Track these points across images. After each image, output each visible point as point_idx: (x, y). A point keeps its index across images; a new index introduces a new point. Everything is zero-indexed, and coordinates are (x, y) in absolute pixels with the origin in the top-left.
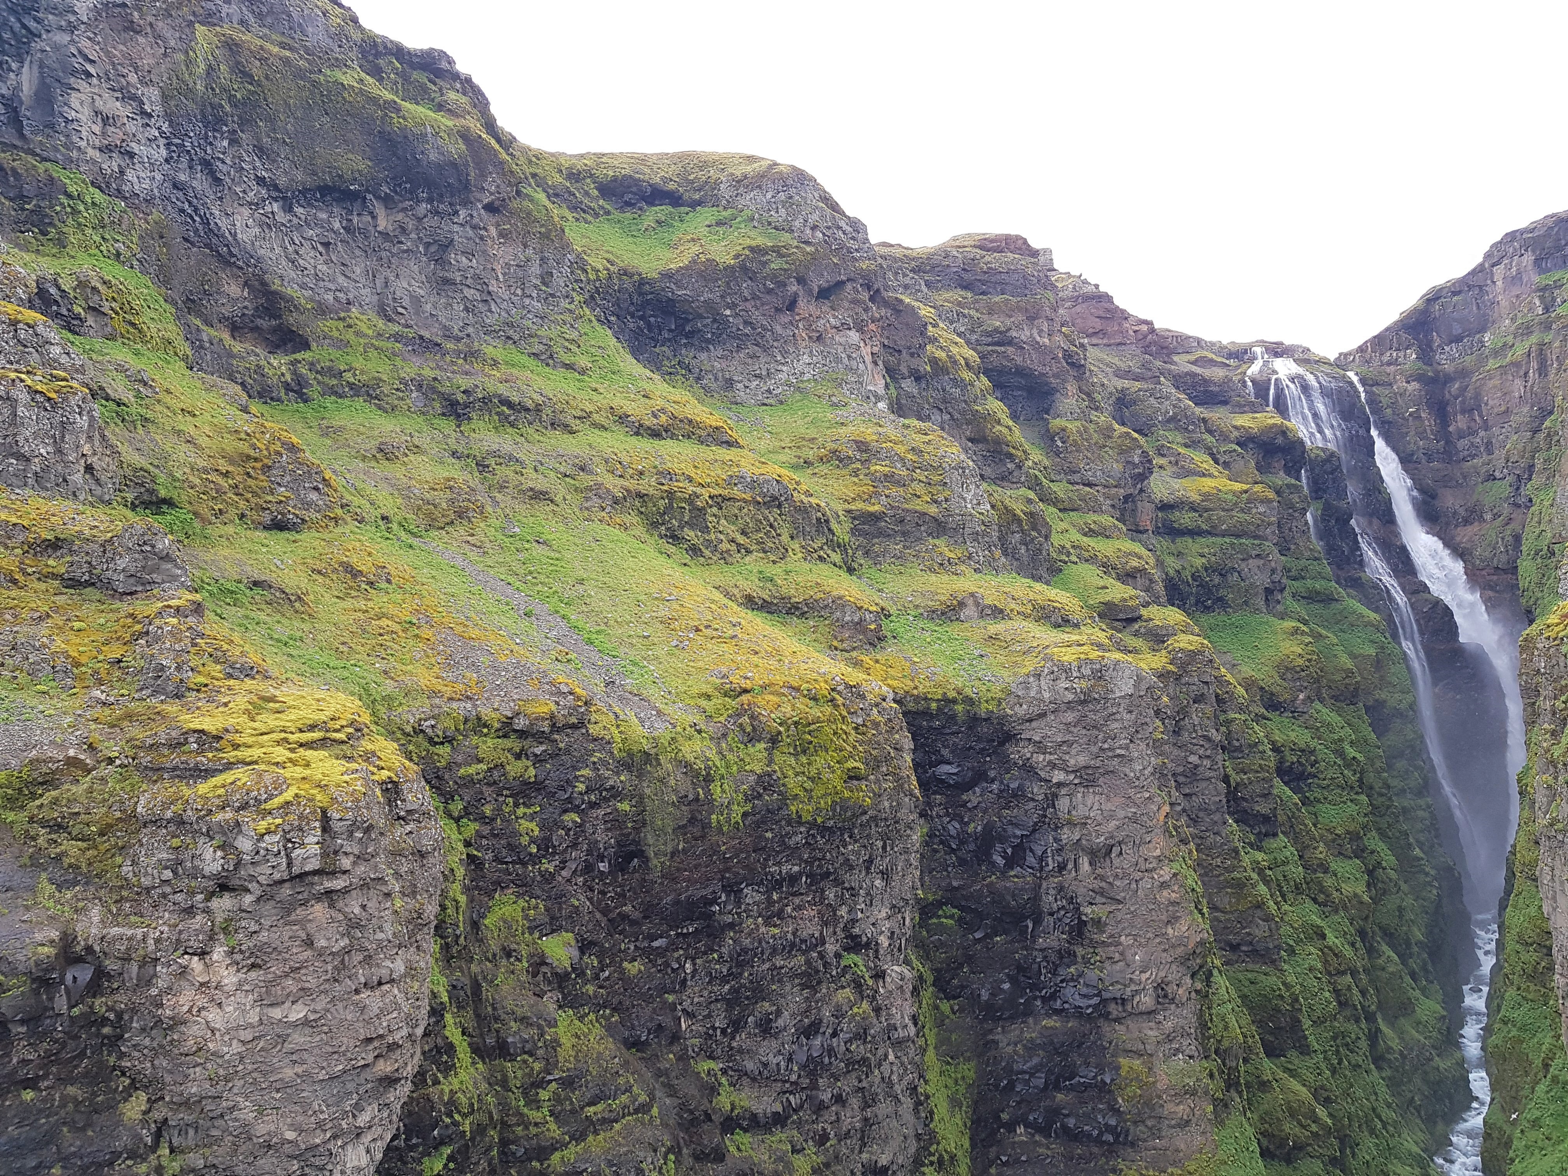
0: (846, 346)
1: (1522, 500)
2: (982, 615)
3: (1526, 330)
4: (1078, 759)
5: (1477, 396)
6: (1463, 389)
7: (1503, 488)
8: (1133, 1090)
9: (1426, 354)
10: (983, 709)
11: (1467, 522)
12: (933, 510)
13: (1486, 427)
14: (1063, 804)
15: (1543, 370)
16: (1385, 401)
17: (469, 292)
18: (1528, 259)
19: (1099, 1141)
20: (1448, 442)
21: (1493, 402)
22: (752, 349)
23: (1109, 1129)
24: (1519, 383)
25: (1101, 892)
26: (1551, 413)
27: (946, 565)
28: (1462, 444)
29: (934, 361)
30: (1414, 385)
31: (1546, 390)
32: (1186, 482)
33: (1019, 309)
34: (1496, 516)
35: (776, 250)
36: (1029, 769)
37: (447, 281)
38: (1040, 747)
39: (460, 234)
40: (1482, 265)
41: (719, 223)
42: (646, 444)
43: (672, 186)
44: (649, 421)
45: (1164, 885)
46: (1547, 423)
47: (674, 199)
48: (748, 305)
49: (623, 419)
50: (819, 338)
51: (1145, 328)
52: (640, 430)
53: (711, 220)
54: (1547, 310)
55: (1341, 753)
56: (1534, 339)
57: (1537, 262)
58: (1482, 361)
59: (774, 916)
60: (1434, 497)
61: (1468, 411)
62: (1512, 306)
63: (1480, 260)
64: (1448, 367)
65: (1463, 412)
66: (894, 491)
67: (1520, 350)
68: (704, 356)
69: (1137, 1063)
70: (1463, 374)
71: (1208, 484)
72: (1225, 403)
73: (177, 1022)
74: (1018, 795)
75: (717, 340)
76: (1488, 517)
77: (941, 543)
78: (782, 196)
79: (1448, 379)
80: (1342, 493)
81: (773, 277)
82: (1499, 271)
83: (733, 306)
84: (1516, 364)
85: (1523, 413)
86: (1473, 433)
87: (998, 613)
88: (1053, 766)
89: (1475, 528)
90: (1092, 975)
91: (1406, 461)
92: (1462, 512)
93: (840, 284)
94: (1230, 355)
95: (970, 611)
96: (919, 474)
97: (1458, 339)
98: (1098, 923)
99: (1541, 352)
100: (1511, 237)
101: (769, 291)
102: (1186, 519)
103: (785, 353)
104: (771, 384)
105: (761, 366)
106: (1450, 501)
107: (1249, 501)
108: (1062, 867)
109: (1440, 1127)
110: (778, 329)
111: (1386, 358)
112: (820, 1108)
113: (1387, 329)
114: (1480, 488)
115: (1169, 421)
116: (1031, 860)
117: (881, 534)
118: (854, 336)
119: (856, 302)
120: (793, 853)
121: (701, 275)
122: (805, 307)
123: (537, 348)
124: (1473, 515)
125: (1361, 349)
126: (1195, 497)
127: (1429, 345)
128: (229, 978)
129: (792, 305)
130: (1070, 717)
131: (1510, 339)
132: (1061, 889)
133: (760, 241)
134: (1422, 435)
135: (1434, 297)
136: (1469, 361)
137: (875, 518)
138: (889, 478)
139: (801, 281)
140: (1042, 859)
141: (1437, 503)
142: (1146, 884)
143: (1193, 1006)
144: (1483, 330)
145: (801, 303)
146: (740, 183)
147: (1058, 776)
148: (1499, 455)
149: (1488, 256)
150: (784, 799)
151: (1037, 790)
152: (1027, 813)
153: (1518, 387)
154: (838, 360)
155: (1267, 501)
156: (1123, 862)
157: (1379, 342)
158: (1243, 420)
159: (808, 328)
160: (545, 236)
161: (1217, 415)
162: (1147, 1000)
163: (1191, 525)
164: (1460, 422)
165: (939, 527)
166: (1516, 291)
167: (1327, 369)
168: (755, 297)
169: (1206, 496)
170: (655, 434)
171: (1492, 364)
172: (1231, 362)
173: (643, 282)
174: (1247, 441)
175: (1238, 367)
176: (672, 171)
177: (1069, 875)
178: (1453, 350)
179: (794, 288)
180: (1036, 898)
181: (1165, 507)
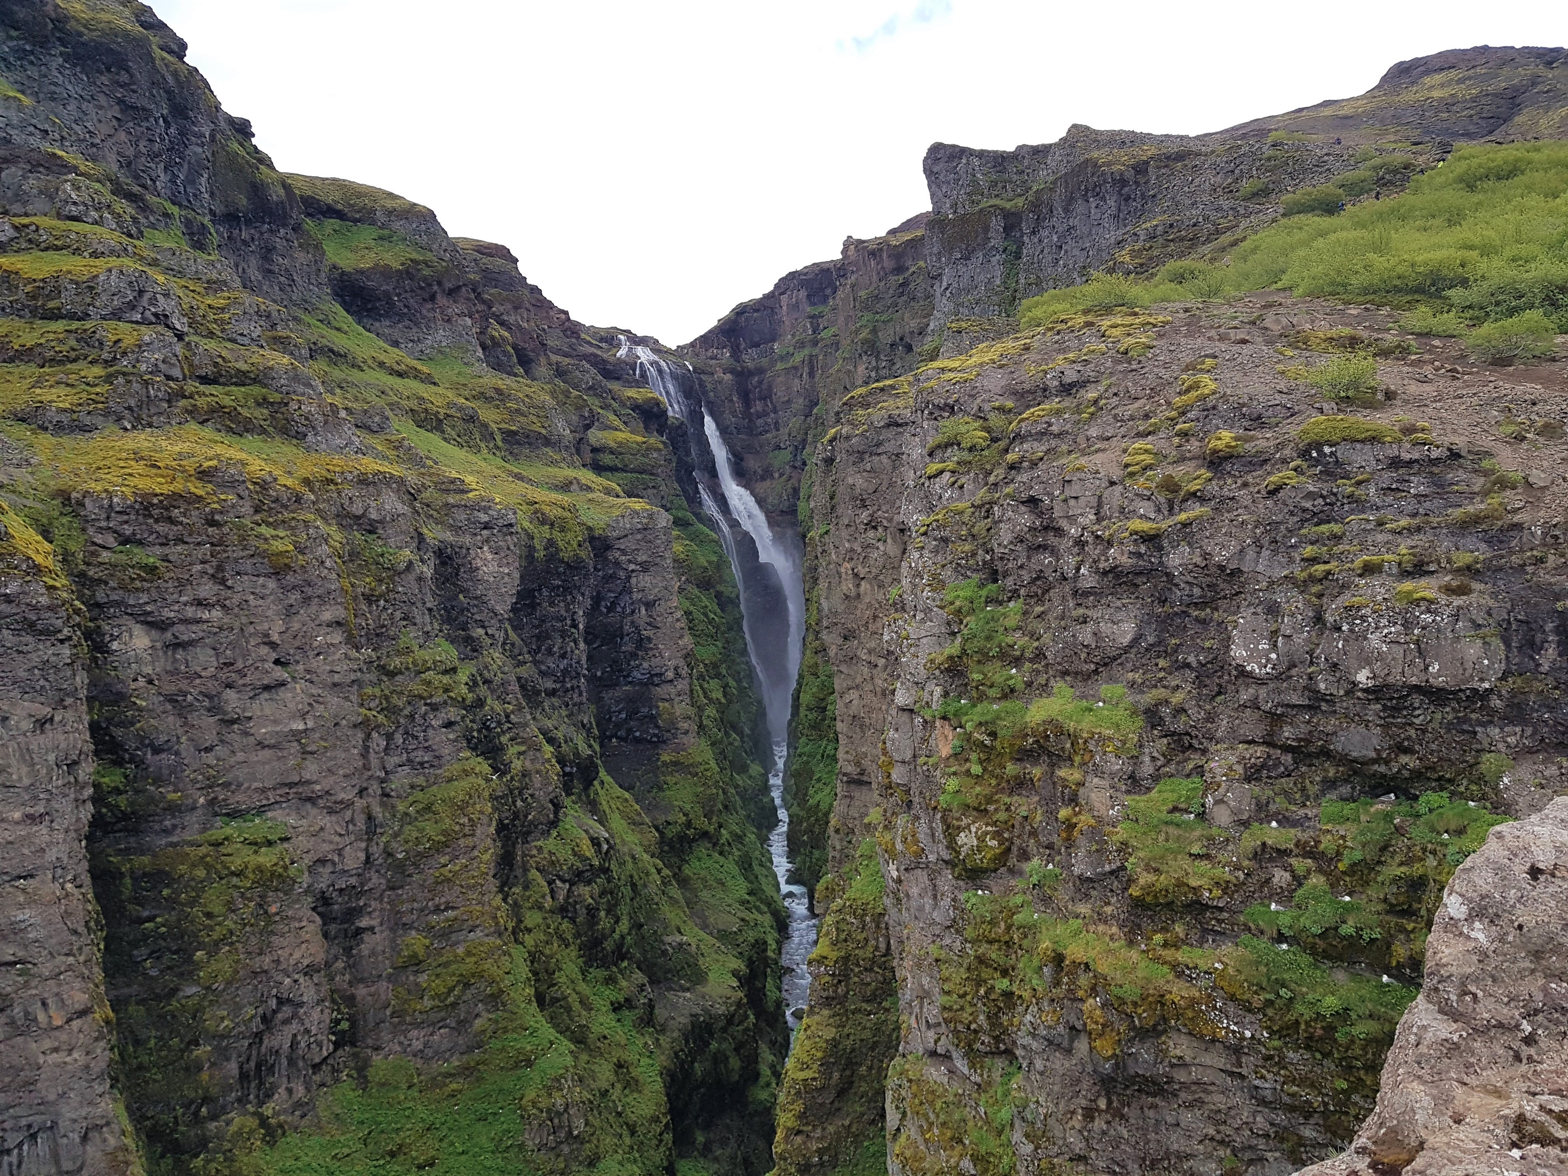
0: (465, 327)
1: (798, 464)
2: (581, 489)
3: (802, 345)
4: (643, 558)
5: (770, 387)
6: (760, 382)
7: (786, 456)
8: (666, 716)
9: (736, 353)
10: (597, 533)
11: (763, 479)
12: (544, 431)
13: (775, 412)
14: (633, 581)
15: (811, 374)
16: (709, 387)
17: (282, 279)
18: (803, 294)
19: (650, 742)
20: (750, 421)
21: (780, 393)
22: (407, 323)
23: (655, 735)
24: (797, 381)
25: (649, 624)
26: (816, 404)
27: (553, 463)
28: (760, 422)
29: (493, 338)
30: (728, 377)
31: (813, 387)
32: (606, 434)
33: (509, 300)
34: (781, 475)
35: (425, 263)
36: (617, 564)
37: (270, 271)
38: (624, 552)
39: (280, 244)
40: (772, 292)
41: (381, 238)
42: (399, 380)
43: (339, 207)
44: (396, 367)
45: (678, 620)
46: (815, 411)
47: (340, 215)
48: (408, 295)
49: (381, 364)
50: (449, 321)
51: (563, 316)
52: (393, 372)
53: (375, 236)
54: (814, 332)
55: (706, 615)
56: (806, 352)
57: (809, 296)
58: (773, 363)
59: (552, 604)
60: (742, 460)
61: (763, 398)
62: (793, 326)
63: (771, 288)
64: (750, 365)
65: (760, 399)
66: (521, 419)
67: (798, 358)
68: (377, 324)
69: (667, 704)
70: (761, 371)
71: (621, 436)
72: (618, 379)
73: (477, 569)
74: (613, 577)
75: (387, 316)
76: (776, 475)
77: (548, 450)
78: (423, 227)
79: (751, 373)
80: (688, 453)
81: (425, 279)
82: (784, 299)
83: (398, 295)
84: (795, 368)
85: (799, 403)
86: (765, 414)
87: (589, 489)
88: (630, 561)
89: (768, 482)
90: (645, 665)
91: (723, 430)
92: (760, 471)
93: (459, 287)
94: (602, 340)
95: (574, 487)
96: (532, 410)
97: (757, 345)
98: (649, 639)
99: (811, 362)
100: (792, 276)
101: (421, 288)
102: (607, 459)
103: (428, 328)
104: (420, 346)
105: (414, 333)
106: (752, 463)
107: (647, 449)
108: (633, 612)
109: (764, 831)
110: (424, 312)
111: (709, 354)
112: (567, 690)
113: (710, 332)
114: (771, 455)
115: (590, 388)
116: (619, 609)
117: (518, 443)
118: (469, 321)
119: (468, 299)
120: (559, 574)
121: (382, 274)
122: (441, 300)
123: (321, 317)
124: (767, 474)
125: (692, 344)
126: (612, 444)
127: (738, 346)
128: (490, 557)
129: (432, 298)
130: (639, 536)
131: (791, 350)
132: (632, 622)
133: (414, 256)
134: (734, 414)
135: (741, 311)
136: (764, 362)
137: (514, 433)
138: (517, 411)
139: (439, 283)
140: (624, 608)
141: (744, 464)
142: (670, 619)
143: (687, 680)
144: (773, 340)
145: (438, 296)
146: (390, 212)
147: (632, 567)
148: (784, 431)
149: (777, 286)
150: (558, 550)
151: (622, 574)
152: (618, 585)
153: (796, 384)
154: (461, 336)
155: (658, 450)
156: (659, 609)
157: (705, 340)
158: (632, 393)
159: (442, 313)
160: (316, 246)
161: (614, 386)
162: (670, 675)
163: (611, 464)
164: (758, 406)
165: (547, 442)
166: (795, 315)
167: (671, 357)
168: (412, 291)
169: (620, 444)
170: (400, 375)
171: (780, 366)
172: (604, 345)
173: (343, 273)
174: (636, 407)
175: (609, 350)
176: (337, 196)
177: (636, 616)
178: (753, 352)
179: (435, 288)
180: (621, 627)
181: (595, 450)
